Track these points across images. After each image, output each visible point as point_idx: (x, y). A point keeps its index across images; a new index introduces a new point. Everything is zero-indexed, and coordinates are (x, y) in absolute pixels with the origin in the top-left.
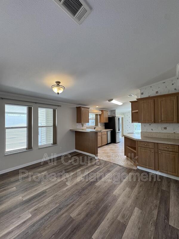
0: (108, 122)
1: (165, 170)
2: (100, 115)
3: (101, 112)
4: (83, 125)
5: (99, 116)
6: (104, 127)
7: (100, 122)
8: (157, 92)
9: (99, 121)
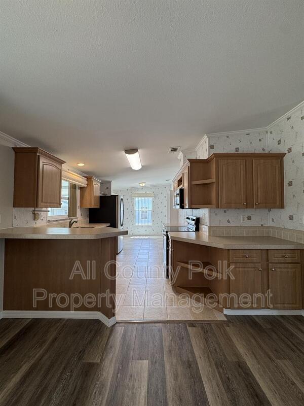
0: (98, 207)
1: (280, 304)
2: (81, 188)
3: (86, 182)
4: (35, 217)
5: (78, 192)
6: (88, 219)
7: (81, 206)
8: (237, 149)
9: (78, 204)
